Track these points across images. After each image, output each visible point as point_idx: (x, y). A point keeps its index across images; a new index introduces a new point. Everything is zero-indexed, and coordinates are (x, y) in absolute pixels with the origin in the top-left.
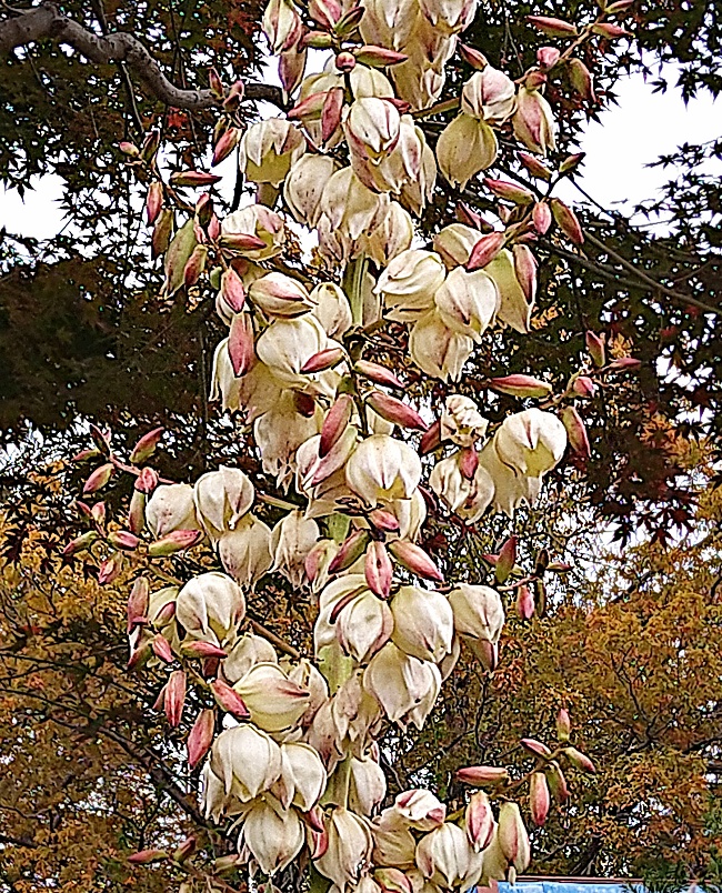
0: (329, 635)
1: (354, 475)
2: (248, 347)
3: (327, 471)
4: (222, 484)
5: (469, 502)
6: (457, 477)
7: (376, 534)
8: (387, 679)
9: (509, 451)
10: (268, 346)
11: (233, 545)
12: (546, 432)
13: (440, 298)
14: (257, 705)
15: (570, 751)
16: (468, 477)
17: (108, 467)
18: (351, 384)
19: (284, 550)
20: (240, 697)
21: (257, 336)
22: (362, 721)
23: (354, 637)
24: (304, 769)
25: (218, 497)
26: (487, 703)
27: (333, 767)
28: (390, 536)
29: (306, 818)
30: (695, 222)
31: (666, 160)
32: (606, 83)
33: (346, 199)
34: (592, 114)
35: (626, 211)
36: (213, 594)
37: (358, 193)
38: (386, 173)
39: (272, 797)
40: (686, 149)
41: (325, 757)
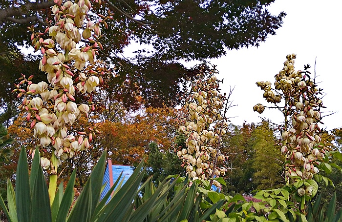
0: (56, 109)
1: (61, 83)
2: (45, 61)
3: (57, 82)
4: (42, 84)
5: (83, 90)
6: (81, 86)
7: (64, 92)
8: (66, 116)
9: (89, 82)
10: (48, 61)
11: (43, 94)
12: (96, 80)
13: (79, 56)
14: (43, 119)
15: (96, 130)
16: (83, 86)
17: (24, 81)
18: (62, 68)
19: (51, 96)
20: (40, 118)
21: (47, 59)
22: (61, 123)
23: (60, 109)
24: (51, 130)
25: (41, 86)
26: (112, 138)
27: (57, 130)
28: (67, 93)
29: (51, 138)
30: (140, 63)
31: (136, 52)
32: (129, 40)
33: (64, 39)
34: (127, 45)
35: (129, 59)
36: (37, 100)
37: (66, 38)
38: (71, 35)
39: (45, 134)
40: (139, 50)
41: (55, 129)
